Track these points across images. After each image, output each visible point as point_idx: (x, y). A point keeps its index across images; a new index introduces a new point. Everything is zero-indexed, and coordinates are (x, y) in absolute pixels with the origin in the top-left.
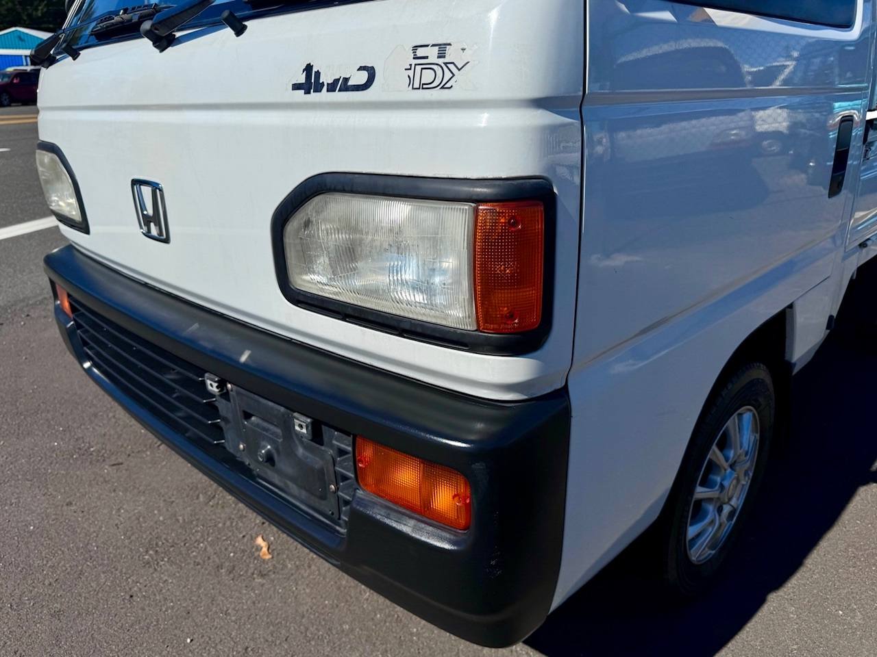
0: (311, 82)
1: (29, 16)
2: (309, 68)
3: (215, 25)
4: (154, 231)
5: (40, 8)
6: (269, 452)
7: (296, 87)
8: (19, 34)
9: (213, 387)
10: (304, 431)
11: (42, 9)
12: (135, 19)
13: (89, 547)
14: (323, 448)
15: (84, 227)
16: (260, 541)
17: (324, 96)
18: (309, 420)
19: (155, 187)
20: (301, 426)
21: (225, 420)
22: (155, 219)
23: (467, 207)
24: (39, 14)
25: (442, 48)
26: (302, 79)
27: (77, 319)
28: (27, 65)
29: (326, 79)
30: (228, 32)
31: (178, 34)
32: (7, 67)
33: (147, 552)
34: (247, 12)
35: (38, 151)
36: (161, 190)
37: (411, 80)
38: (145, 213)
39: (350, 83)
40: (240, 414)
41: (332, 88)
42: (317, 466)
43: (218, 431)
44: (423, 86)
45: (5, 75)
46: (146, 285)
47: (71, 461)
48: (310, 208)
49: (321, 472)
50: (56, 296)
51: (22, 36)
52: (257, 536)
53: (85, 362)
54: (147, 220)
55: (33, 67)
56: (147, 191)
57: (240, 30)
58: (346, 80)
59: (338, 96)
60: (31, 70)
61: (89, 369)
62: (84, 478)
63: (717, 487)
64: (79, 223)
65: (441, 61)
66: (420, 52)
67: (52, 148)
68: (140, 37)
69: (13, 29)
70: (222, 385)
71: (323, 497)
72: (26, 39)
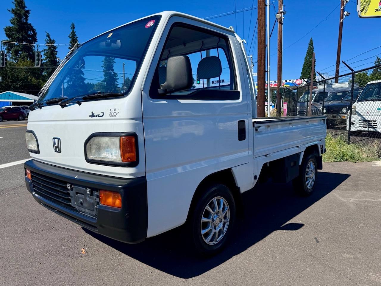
0: (93, 115)
1: (14, 87)
2: (92, 113)
3: (74, 103)
4: (57, 150)
5: (19, 84)
6: (81, 202)
7: (90, 116)
8: (9, 94)
9: (69, 187)
10: (89, 192)
11: (20, 84)
12: (57, 100)
13: (28, 253)
14: (93, 197)
15: (38, 152)
16: (82, 249)
17: (95, 118)
18: (90, 189)
19: (59, 139)
20: (88, 191)
21: (72, 197)
22: (58, 147)
23: (119, 137)
24: (18, 86)
25: (115, 109)
26: (91, 115)
27: (33, 179)
28: (11, 105)
29: (95, 115)
30: (77, 105)
31: (67, 104)
32: (3, 107)
33: (46, 253)
34: (82, 101)
35: (26, 133)
36: (60, 140)
37: (110, 115)
38: (56, 146)
39: (100, 115)
40: (75, 193)
41: (96, 116)
42: (92, 202)
43: (70, 200)
44: (112, 116)
45: (1, 110)
46: (54, 166)
47: (23, 233)
48: (91, 140)
49: (93, 203)
50: (26, 174)
51: (10, 95)
52: (82, 248)
53: (33, 192)
54: (56, 147)
55: (13, 106)
56: (56, 140)
57: (80, 104)
58: (99, 115)
59: (98, 118)
60: (13, 107)
61: (34, 194)
62: (27, 237)
63: (211, 219)
64: (37, 151)
65: (115, 112)
66: (112, 110)
67: (31, 132)
68: (57, 104)
69: (7, 92)
70: (71, 186)
71: (93, 210)
72: (12, 96)
